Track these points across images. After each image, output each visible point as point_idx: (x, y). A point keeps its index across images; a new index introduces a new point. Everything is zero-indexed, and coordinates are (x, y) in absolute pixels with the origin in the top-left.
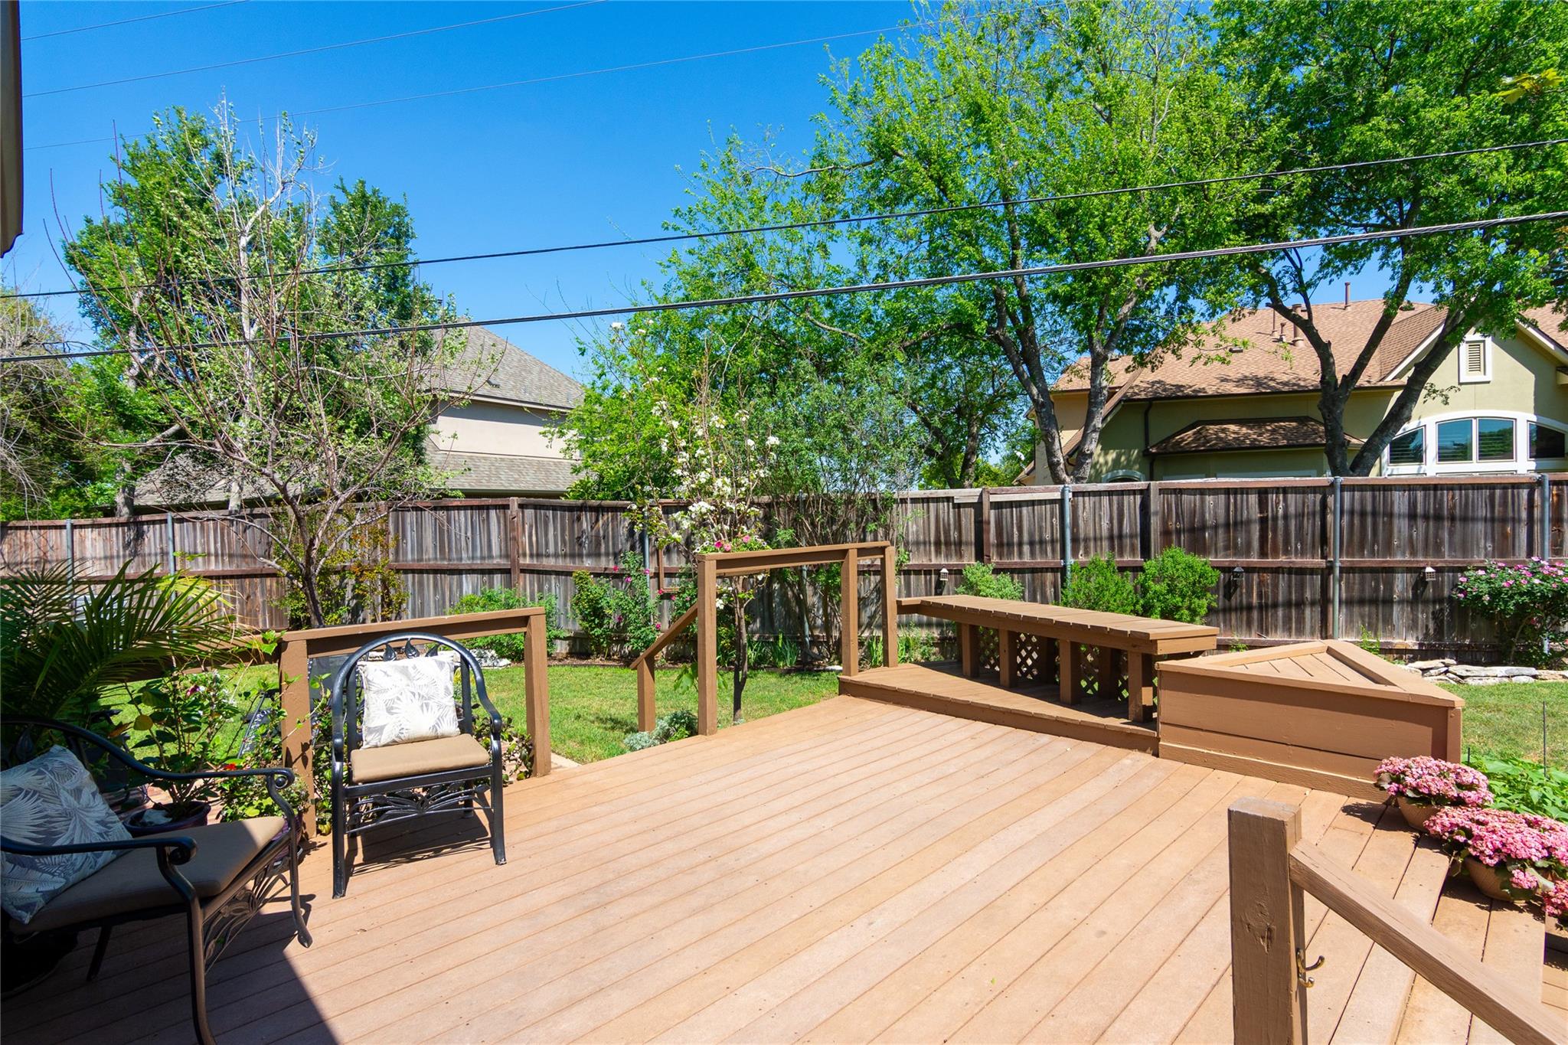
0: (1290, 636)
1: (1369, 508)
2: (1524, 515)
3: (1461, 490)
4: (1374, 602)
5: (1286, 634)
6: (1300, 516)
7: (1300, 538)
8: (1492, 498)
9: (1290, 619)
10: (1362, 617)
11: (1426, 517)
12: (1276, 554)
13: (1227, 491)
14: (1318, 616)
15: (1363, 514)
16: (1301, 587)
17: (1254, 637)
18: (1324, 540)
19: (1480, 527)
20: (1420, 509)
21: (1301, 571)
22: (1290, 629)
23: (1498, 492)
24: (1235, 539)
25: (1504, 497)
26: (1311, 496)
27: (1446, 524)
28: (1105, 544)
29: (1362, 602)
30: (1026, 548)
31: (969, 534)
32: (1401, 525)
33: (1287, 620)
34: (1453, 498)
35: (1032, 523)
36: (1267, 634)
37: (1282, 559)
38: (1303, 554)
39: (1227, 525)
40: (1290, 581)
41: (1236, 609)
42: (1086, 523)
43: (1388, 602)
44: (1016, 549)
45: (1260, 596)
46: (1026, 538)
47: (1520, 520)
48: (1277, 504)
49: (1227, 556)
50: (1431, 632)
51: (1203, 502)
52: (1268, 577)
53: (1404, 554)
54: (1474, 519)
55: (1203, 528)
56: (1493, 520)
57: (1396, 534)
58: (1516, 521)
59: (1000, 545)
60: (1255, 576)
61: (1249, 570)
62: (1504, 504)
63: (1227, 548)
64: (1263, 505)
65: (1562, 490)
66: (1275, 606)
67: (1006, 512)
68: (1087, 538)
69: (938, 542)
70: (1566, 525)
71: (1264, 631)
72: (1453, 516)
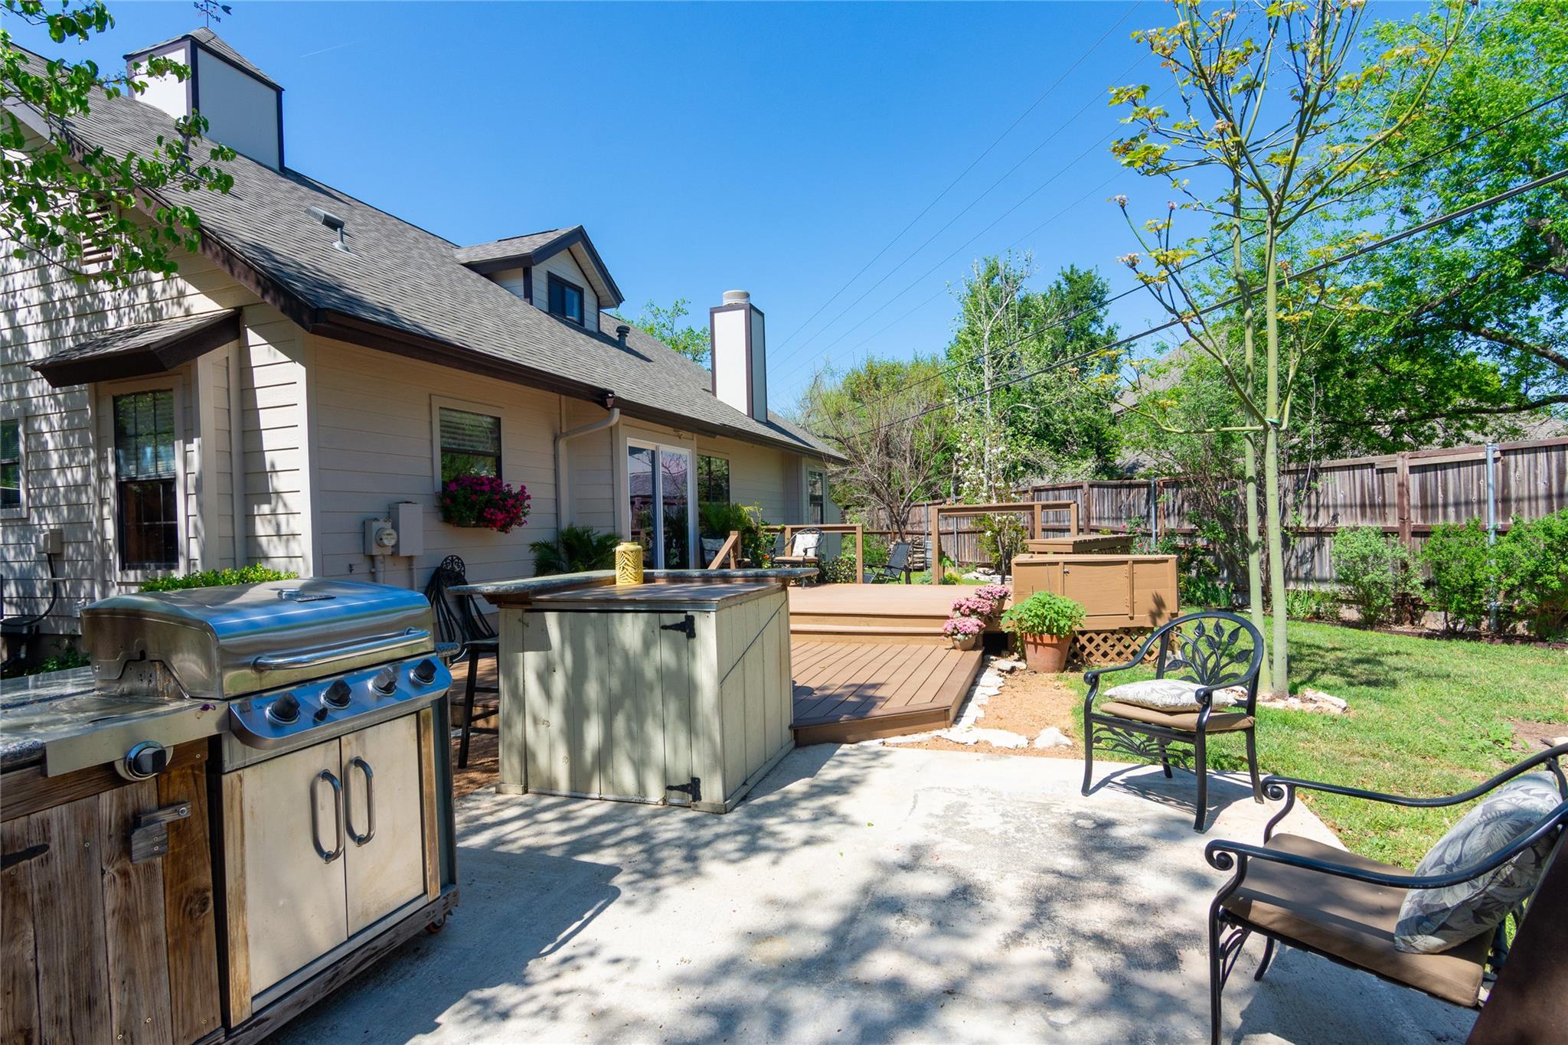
28: (1542, 504)
30: (1451, 510)
31: (1392, 496)
35: (1458, 487)
42: (1519, 481)
44: (1440, 510)
46: (1451, 499)
59: (1424, 507)
67: (1430, 475)
68: (1519, 500)
69: (1363, 506)
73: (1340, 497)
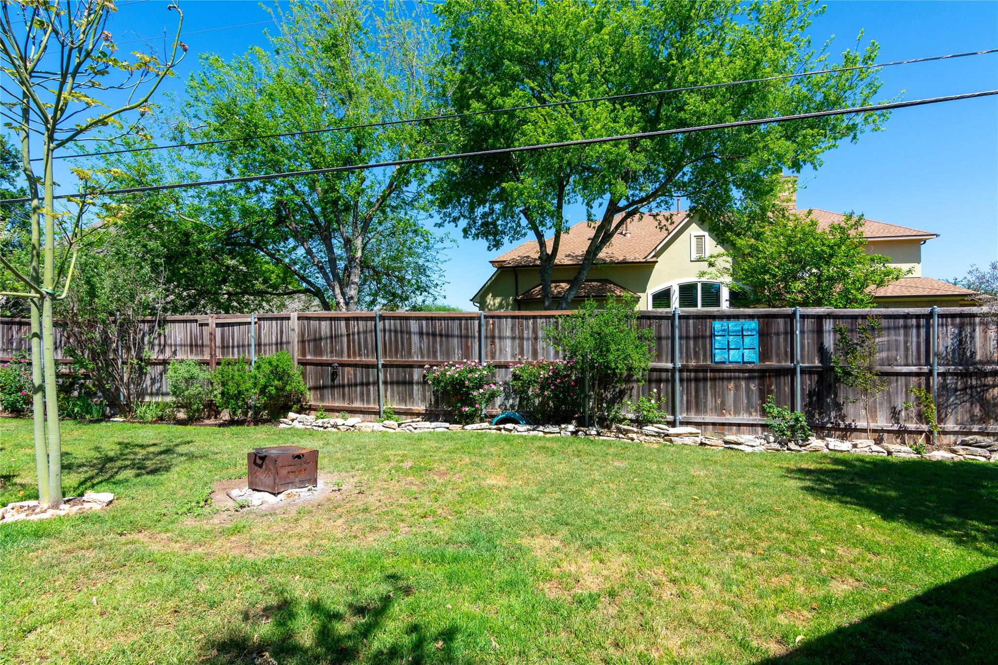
1: (399, 328)
2: (477, 334)
3: (445, 320)
4: (404, 383)
5: (362, 403)
6: (365, 332)
7: (366, 347)
8: (460, 325)
9: (363, 394)
10: (398, 393)
11: (428, 334)
12: (355, 355)
14: (376, 393)
15: (396, 332)
16: (368, 375)
18: (377, 348)
19: (456, 340)
20: (424, 330)
21: (367, 366)
22: (363, 400)
23: (463, 322)
24: (336, 347)
25: (467, 325)
26: (370, 322)
27: (438, 339)
28: (274, 347)
29: (398, 383)
30: (236, 350)
31: (206, 341)
32: (415, 339)
34: (441, 324)
35: (239, 336)
36: (353, 402)
37: (358, 359)
38: (368, 356)
39: (331, 337)
40: (362, 371)
41: (337, 387)
42: (265, 335)
43: (411, 383)
44: (231, 350)
45: (348, 380)
46: (236, 344)
47: (474, 337)
48: (354, 326)
49: (331, 357)
50: (433, 402)
51: (320, 325)
52: (352, 370)
53: (417, 357)
54: (453, 336)
55: (321, 339)
56: (461, 336)
57: (413, 346)
59: (223, 347)
60: (346, 368)
61: (343, 365)
62: (467, 329)
63: (332, 352)
64: (347, 326)
65: (495, 321)
66: (356, 385)
67: (226, 328)
68: (265, 345)
69: (191, 346)
70: (497, 341)
71: (351, 401)
72: (441, 335)
73: (178, 339)
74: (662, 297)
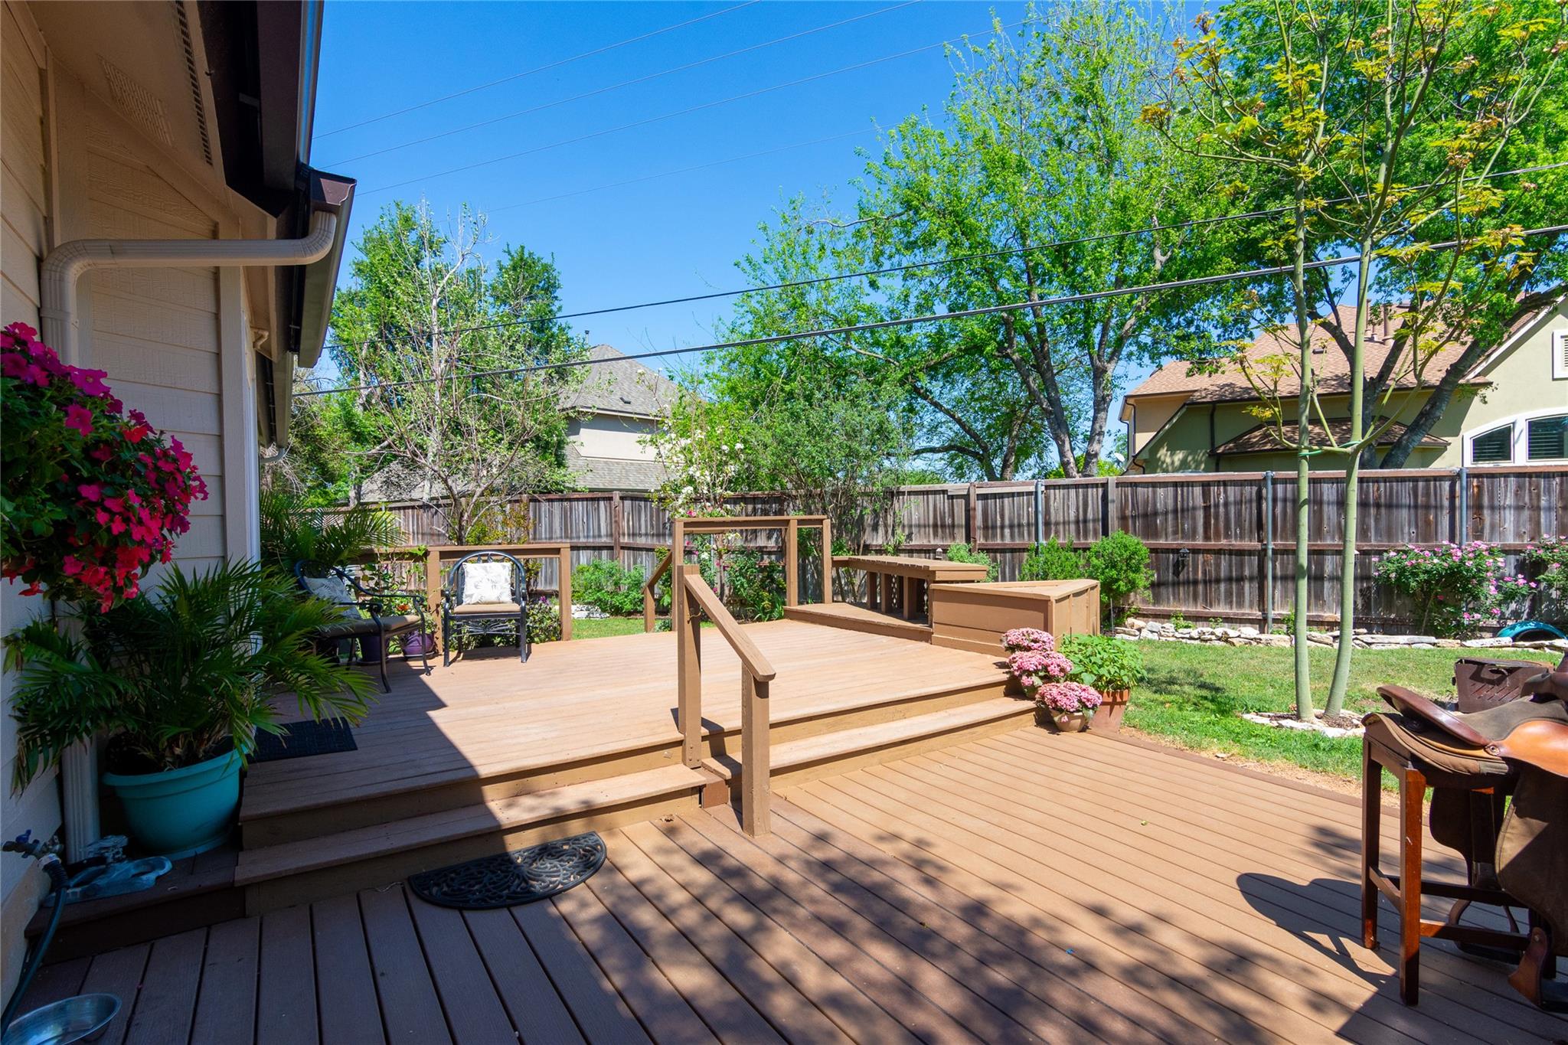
0: (1231, 608)
2: (1446, 503)
3: (1385, 482)
5: (1228, 607)
6: (1239, 503)
7: (1239, 524)
8: (1415, 490)
9: (1232, 594)
12: (1217, 537)
13: (1175, 484)
14: (1256, 592)
15: (1295, 501)
16: (1241, 566)
17: (1199, 609)
18: (1260, 526)
19: (1404, 514)
21: (1240, 553)
22: (1231, 603)
23: (1421, 484)
24: (1183, 525)
25: (1427, 488)
26: (1248, 488)
27: (1373, 511)
28: (1073, 527)
30: (1007, 531)
31: (960, 519)
32: (1330, 512)
33: (1229, 594)
34: (1378, 489)
35: (1012, 512)
36: (1211, 606)
37: (1224, 542)
38: (1242, 538)
39: (1175, 511)
40: (1231, 561)
41: (1184, 583)
42: (1057, 510)
43: (1320, 578)
44: (999, 531)
45: (1204, 573)
46: (1007, 522)
47: (1442, 507)
48: (1219, 495)
49: (1175, 540)
50: (1360, 607)
51: (1154, 493)
52: (1211, 558)
53: (1333, 539)
54: (1398, 506)
55: (1155, 514)
56: (1416, 507)
57: (1325, 521)
58: (1438, 507)
59: (986, 528)
60: (1201, 556)
61: (1195, 551)
62: (1427, 494)
63: (1175, 533)
64: (1206, 495)
65: (1483, 483)
66: (1218, 581)
67: (990, 502)
68: (1057, 524)
69: (935, 526)
70: (1486, 513)
71: (1208, 602)
72: (1378, 506)
73: (915, 517)
74: (1495, 444)
